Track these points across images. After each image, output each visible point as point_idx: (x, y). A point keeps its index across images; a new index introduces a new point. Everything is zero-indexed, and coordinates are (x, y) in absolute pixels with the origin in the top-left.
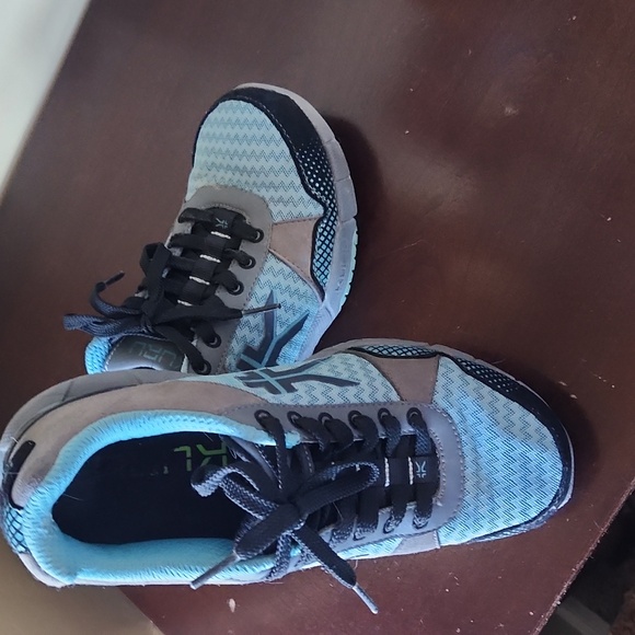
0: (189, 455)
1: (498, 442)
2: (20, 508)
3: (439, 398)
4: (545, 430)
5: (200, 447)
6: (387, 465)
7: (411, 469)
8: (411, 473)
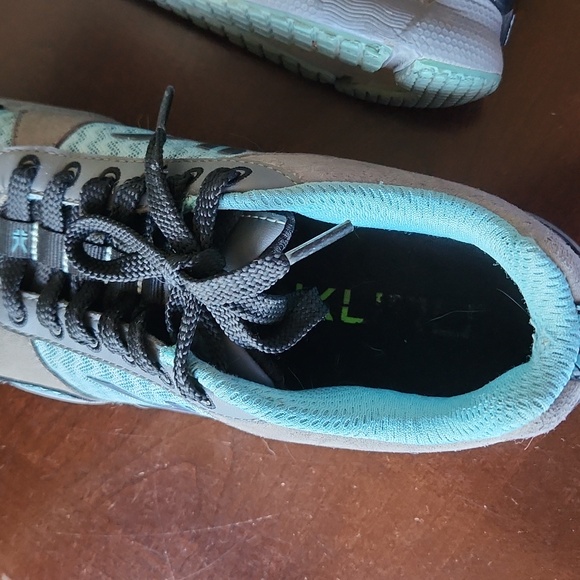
0: (345, 311)
7: (34, 246)
8: (35, 239)
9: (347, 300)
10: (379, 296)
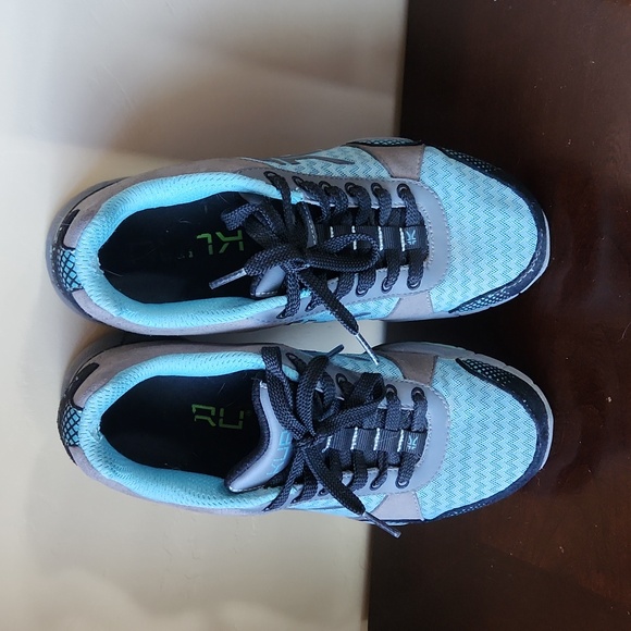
0: (210, 241)
1: (480, 212)
2: (73, 249)
3: (425, 177)
4: (521, 201)
5: (219, 234)
6: (380, 233)
7: (402, 238)
8: (403, 241)
9: (210, 247)
10: (191, 256)
